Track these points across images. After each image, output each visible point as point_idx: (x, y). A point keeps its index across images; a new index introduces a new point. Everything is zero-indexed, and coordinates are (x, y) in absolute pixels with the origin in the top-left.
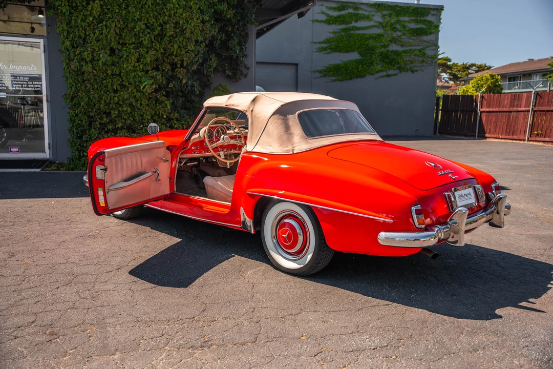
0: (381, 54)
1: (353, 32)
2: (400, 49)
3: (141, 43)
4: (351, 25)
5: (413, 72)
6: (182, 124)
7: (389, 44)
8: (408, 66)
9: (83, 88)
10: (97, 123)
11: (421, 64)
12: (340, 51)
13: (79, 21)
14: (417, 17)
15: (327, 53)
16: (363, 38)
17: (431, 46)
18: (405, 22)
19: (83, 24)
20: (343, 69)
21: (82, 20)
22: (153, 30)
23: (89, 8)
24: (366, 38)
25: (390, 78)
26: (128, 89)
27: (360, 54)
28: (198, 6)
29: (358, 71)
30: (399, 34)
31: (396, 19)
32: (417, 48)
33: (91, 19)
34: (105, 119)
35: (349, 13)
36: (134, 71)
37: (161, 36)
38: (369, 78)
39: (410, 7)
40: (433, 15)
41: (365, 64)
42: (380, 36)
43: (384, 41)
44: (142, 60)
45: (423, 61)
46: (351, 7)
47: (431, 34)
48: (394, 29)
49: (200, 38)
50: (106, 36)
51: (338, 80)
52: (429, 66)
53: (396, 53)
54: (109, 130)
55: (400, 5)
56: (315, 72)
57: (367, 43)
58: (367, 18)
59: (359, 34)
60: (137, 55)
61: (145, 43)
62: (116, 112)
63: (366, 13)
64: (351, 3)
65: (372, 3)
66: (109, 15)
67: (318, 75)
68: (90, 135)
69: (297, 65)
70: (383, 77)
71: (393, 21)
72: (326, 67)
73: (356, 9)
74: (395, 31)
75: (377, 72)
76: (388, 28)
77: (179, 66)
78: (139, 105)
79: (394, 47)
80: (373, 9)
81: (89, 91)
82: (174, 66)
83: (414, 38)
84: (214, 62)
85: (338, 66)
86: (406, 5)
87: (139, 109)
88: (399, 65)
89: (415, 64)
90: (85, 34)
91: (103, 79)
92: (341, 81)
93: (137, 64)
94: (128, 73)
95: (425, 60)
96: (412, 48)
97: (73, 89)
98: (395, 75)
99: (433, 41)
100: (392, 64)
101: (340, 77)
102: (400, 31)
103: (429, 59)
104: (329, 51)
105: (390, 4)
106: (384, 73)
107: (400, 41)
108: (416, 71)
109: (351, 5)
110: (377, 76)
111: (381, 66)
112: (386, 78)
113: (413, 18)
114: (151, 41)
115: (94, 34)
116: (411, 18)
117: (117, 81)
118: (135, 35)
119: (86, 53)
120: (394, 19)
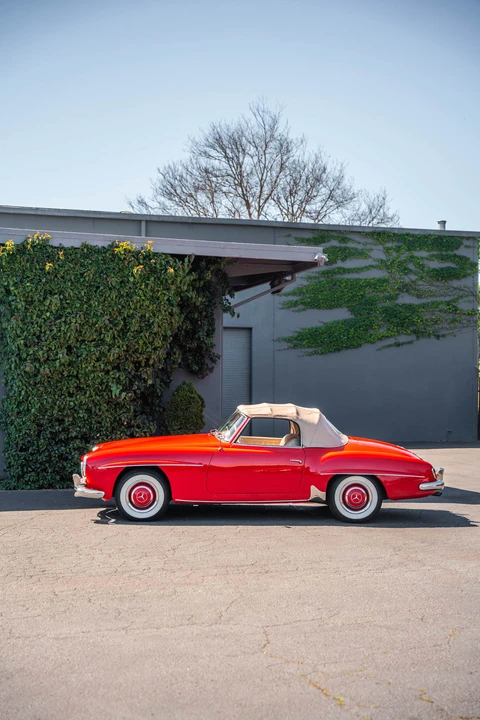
0: (386, 310)
1: (339, 276)
2: (415, 301)
3: (102, 340)
4: (335, 266)
5: (438, 337)
7: (397, 295)
8: (430, 330)
9: (34, 392)
10: (47, 432)
11: (452, 325)
12: (318, 307)
13: (35, 317)
14: (441, 250)
15: (299, 311)
16: (355, 285)
17: (467, 296)
18: (422, 258)
19: (40, 320)
20: (325, 336)
21: (38, 316)
22: (116, 325)
23: (47, 303)
24: (361, 286)
25: (401, 347)
26: (86, 393)
27: (352, 310)
28: (166, 298)
29: (348, 338)
30: (413, 277)
31: (407, 254)
32: (443, 299)
33: (48, 314)
34: (57, 428)
35: (333, 247)
36: (93, 372)
37: (124, 332)
38: (367, 351)
39: (430, 235)
40: (467, 247)
41: (360, 327)
42: (382, 281)
43: (389, 289)
44: (103, 359)
45: (454, 321)
46: (334, 238)
47: (465, 276)
48: (406, 271)
49: (169, 333)
50: (65, 333)
51: (316, 353)
52: (464, 327)
53: (409, 307)
54: (61, 441)
55: (412, 233)
56: (278, 340)
57: (362, 293)
58: (361, 254)
59: (349, 280)
60: (97, 354)
61: (108, 340)
62: (71, 419)
63: (360, 247)
64: (335, 231)
65: (367, 230)
66: (69, 310)
67: (285, 345)
68: (38, 446)
69: (250, 329)
70: (390, 346)
71: (402, 258)
72: (298, 333)
73: (344, 240)
74: (406, 274)
75: (380, 339)
76: (395, 270)
77: (143, 364)
78: (97, 411)
79: (406, 299)
80: (370, 240)
81: (41, 396)
82: (137, 365)
83: (438, 283)
84: (178, 357)
85: (316, 331)
86: (423, 233)
87: (97, 415)
88: (415, 328)
89: (440, 326)
90: (41, 332)
91: (58, 381)
92: (322, 353)
93: (97, 364)
94: (86, 374)
95: (458, 319)
96: (434, 299)
97: (23, 393)
98: (410, 343)
99: (469, 288)
100: (403, 326)
101: (321, 348)
102: (415, 274)
103: (464, 317)
104: (302, 307)
105: (396, 232)
106: (391, 341)
107: (415, 290)
108: (444, 336)
109: (334, 234)
110: (380, 344)
111: (385, 328)
112: (395, 350)
113: (435, 253)
114: (114, 338)
115: (51, 331)
116: (431, 253)
117: (73, 383)
118: (96, 331)
119: (41, 353)
120: (404, 255)
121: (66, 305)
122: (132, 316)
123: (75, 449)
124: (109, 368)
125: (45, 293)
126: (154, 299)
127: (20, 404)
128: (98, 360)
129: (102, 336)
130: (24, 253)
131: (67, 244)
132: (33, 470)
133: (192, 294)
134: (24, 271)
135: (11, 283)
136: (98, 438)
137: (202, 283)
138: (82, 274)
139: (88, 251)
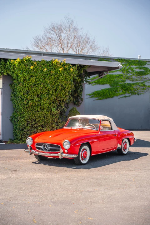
0: (122, 85)
2: (131, 82)
3: (49, 93)
5: (138, 94)
6: (62, 124)
7: (125, 80)
8: (136, 92)
9: (26, 110)
10: (30, 124)
11: (143, 91)
12: (100, 84)
13: (26, 85)
14: (140, 65)
16: (112, 77)
17: (148, 81)
18: (134, 68)
19: (28, 86)
20: (102, 93)
21: (28, 84)
22: (53, 88)
23: (31, 80)
24: (114, 77)
25: (126, 98)
26: (43, 111)
27: (110, 85)
28: (70, 79)
29: (109, 94)
32: (140, 82)
33: (31, 84)
34: (33, 122)
36: (46, 103)
37: (56, 90)
38: (115, 98)
39: (136, 60)
40: (148, 64)
41: (113, 91)
42: (121, 76)
43: (123, 78)
44: (49, 99)
45: (144, 89)
47: (147, 74)
48: (128, 72)
49: (71, 91)
50: (37, 90)
51: (99, 99)
52: (147, 91)
53: (129, 85)
54: (35, 127)
55: (130, 59)
57: (114, 79)
59: (110, 75)
60: (47, 98)
61: (51, 93)
62: (38, 120)
64: (106, 58)
65: (116, 58)
66: (38, 82)
67: (88, 96)
68: (27, 129)
71: (127, 68)
72: (93, 92)
74: (128, 73)
75: (120, 95)
76: (125, 72)
77: (62, 101)
78: (47, 117)
79: (128, 82)
81: (29, 111)
82: (60, 101)
83: (139, 76)
85: (99, 92)
86: (134, 60)
87: (47, 118)
88: (131, 91)
89: (139, 91)
90: (28, 90)
91: (34, 107)
92: (101, 99)
94: (44, 104)
96: (137, 82)
97: (22, 110)
98: (129, 96)
99: (149, 78)
100: (127, 91)
101: (100, 98)
102: (131, 73)
103: (147, 88)
104: (94, 84)
105: (125, 59)
106: (123, 96)
107: (131, 78)
108: (140, 94)
110: (119, 97)
111: (121, 91)
112: (124, 98)
113: (138, 66)
114: (53, 92)
115: (32, 89)
116: (137, 66)
117: (39, 107)
118: (47, 90)
119: (29, 97)
120: (128, 67)
121: (37, 81)
122: (59, 85)
123: (39, 130)
124: (51, 102)
125: (30, 77)
126: (66, 79)
127: (21, 114)
128: (47, 100)
129: (49, 91)
130: (23, 63)
131: (37, 60)
132: (25, 137)
133: (77, 78)
134: (23, 69)
135: (19, 73)
136: (47, 126)
137: (79, 74)
138: (42, 70)
139: (45, 63)
